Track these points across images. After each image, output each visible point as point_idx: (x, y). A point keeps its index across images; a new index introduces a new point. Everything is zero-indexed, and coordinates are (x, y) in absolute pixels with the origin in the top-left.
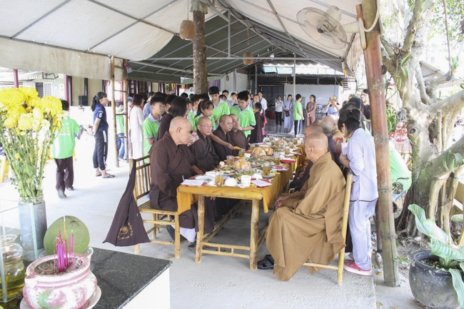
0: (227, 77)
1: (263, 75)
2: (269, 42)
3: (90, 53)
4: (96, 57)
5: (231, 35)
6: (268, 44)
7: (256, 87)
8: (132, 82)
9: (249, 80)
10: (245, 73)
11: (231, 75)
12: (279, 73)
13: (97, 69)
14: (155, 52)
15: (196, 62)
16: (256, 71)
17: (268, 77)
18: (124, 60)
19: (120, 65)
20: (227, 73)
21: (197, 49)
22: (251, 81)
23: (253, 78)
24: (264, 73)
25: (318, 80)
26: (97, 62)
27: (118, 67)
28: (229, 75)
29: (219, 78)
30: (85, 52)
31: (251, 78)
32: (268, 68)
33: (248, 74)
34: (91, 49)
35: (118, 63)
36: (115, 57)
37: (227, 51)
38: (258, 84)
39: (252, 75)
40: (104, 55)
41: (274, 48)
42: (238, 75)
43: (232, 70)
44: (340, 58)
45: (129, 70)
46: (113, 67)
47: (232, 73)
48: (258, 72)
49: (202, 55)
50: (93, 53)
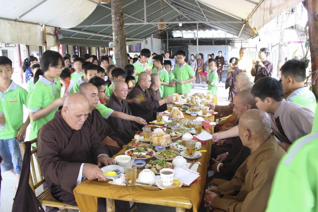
0: (146, 41)
1: (173, 39)
2: (178, 11)
3: (20, 21)
4: (28, 25)
5: (147, 5)
6: (177, 13)
7: (168, 48)
8: (77, 48)
9: (162, 43)
10: (159, 38)
11: (149, 39)
12: (184, 37)
13: (30, 36)
14: (82, 20)
15: (115, 27)
16: (168, 36)
17: (176, 41)
18: (56, 28)
19: (52, 33)
20: (146, 38)
21: (115, 14)
22: (164, 44)
23: (165, 42)
24: (173, 37)
25: (213, 42)
26: (29, 30)
27: (50, 34)
28: (147, 39)
29: (139, 42)
30: (15, 20)
31: (164, 42)
32: (176, 34)
33: (161, 39)
34: (20, 17)
35: (50, 30)
36: (46, 25)
37: (143, 20)
38: (169, 46)
39: (165, 39)
40: (36, 24)
41: (182, 16)
42: (154, 40)
43: (149, 36)
44: (243, 20)
45: (61, 37)
46: (44, 34)
47: (150, 38)
48: (169, 37)
49: (120, 20)
50: (23, 22)
